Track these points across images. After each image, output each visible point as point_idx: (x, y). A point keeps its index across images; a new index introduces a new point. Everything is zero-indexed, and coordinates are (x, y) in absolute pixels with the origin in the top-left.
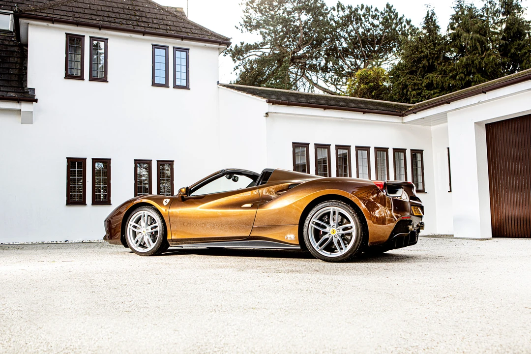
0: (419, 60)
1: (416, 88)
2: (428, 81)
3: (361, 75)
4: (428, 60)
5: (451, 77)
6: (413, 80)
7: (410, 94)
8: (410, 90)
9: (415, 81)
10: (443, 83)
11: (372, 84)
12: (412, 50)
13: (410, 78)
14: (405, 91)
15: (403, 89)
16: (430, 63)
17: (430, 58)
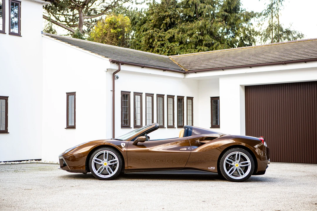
0: (164, 18)
1: (161, 39)
2: (170, 35)
3: (111, 21)
4: (171, 19)
5: (188, 35)
6: (158, 33)
7: (156, 43)
8: (156, 40)
9: (160, 34)
10: (182, 39)
11: (120, 30)
12: (159, 9)
13: (156, 31)
14: (151, 40)
15: (149, 39)
16: (172, 21)
17: (172, 17)
